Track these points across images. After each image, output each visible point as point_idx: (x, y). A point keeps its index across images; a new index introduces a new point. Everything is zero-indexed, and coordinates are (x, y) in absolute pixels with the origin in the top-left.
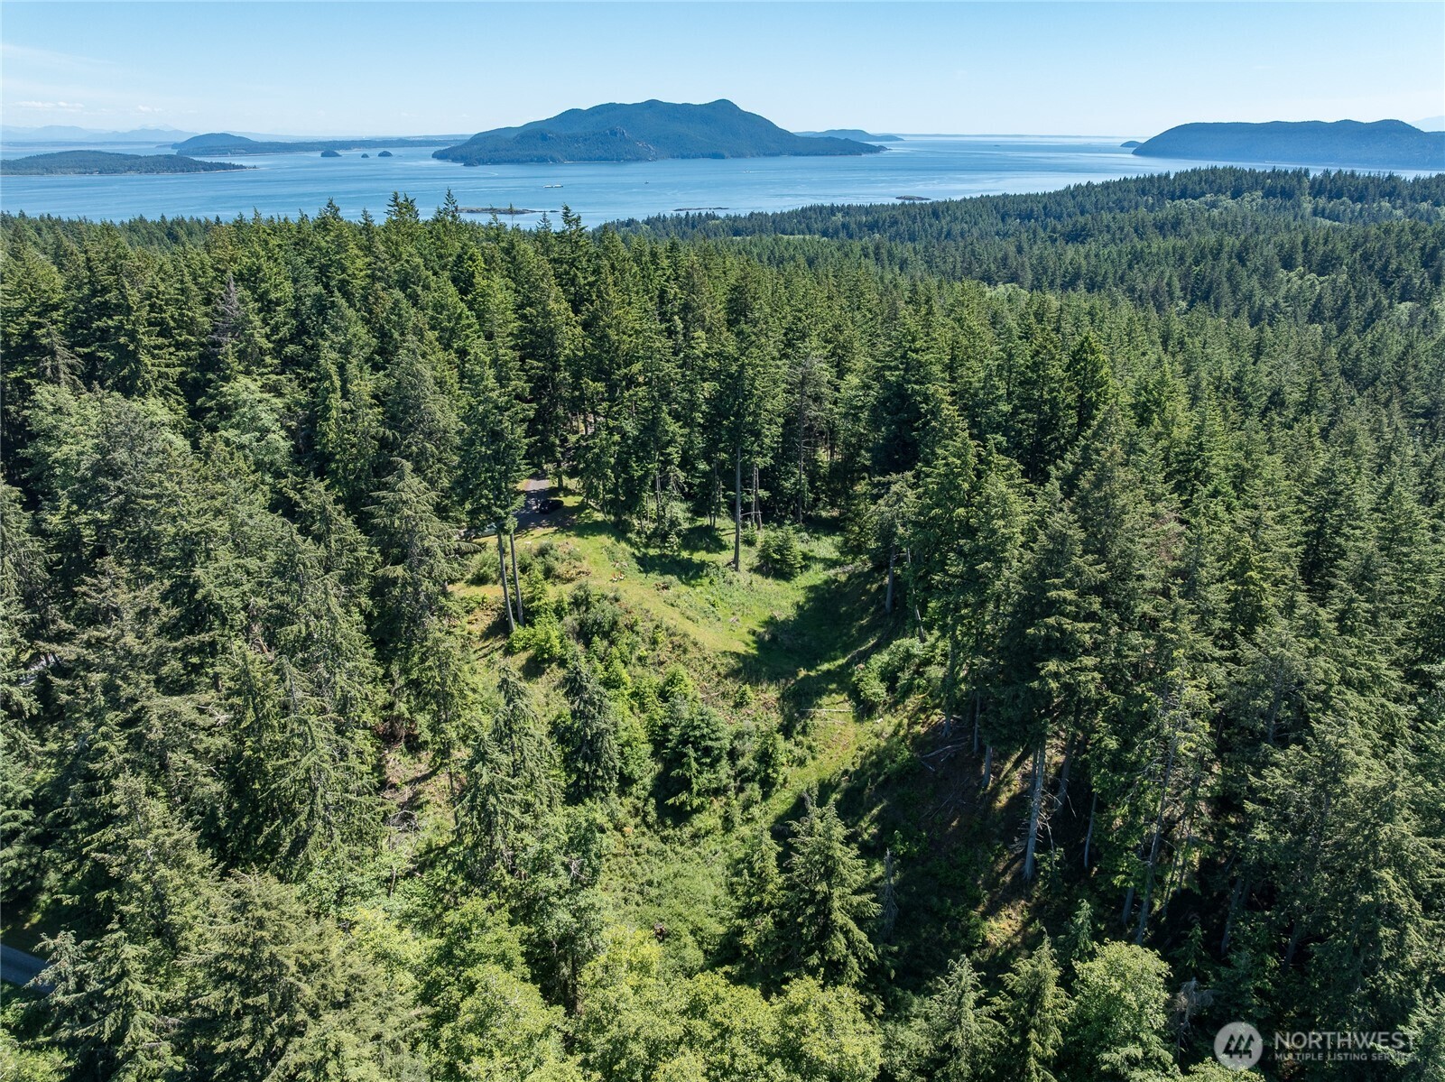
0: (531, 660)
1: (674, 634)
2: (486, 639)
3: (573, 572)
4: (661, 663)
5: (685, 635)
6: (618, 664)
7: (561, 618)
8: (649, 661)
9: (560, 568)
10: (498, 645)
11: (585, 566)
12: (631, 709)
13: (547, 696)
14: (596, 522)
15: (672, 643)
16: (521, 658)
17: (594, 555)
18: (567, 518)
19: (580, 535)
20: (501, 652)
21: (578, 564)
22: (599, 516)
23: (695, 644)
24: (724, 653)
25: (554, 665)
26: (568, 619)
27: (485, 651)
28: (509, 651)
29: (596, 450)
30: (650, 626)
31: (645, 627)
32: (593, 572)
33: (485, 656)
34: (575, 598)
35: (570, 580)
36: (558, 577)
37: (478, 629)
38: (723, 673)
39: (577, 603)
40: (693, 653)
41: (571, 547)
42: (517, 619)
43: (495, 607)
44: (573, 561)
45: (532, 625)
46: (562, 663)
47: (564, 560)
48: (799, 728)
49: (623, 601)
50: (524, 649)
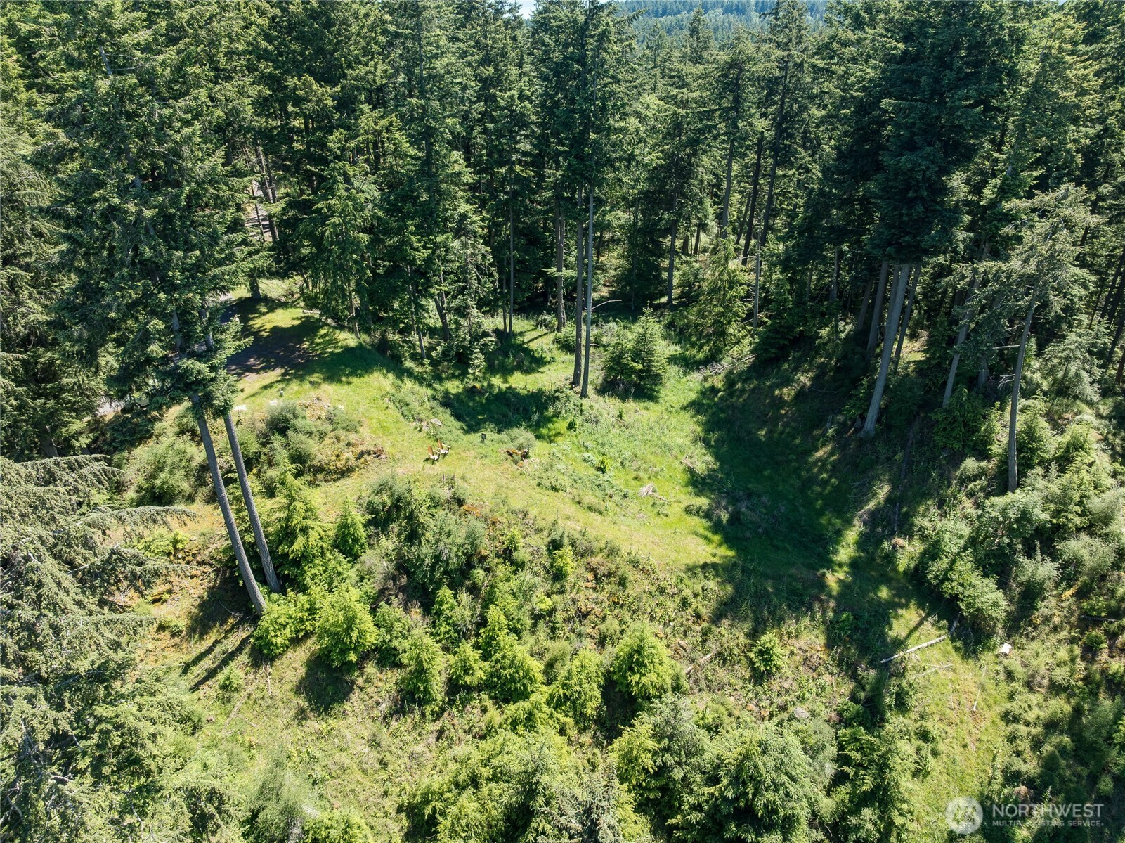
0: (318, 663)
1: (589, 552)
2: (204, 632)
3: (348, 455)
4: (583, 616)
5: (612, 551)
6: (505, 639)
7: (354, 557)
8: (560, 616)
9: (321, 452)
10: (232, 642)
11: (367, 436)
12: (562, 731)
13: (374, 743)
14: (348, 350)
15: (593, 571)
16: (294, 664)
17: (375, 414)
18: (293, 350)
19: (333, 377)
20: (243, 658)
21: (353, 437)
22: (348, 339)
23: (635, 565)
24: (691, 570)
25: (370, 669)
26: (370, 558)
27: (208, 663)
28: (262, 655)
29: (335, 220)
30: (541, 542)
31: (530, 547)
32: (387, 448)
33: (211, 674)
34: (371, 509)
35: (346, 472)
36: (320, 469)
37: (178, 611)
38: (705, 612)
39: (379, 521)
40: (638, 586)
41: (326, 405)
42: (262, 579)
43: (204, 555)
44: (342, 434)
45: (303, 589)
46: (386, 657)
47: (322, 436)
48: (889, 700)
49: (470, 501)
50: (296, 641)
